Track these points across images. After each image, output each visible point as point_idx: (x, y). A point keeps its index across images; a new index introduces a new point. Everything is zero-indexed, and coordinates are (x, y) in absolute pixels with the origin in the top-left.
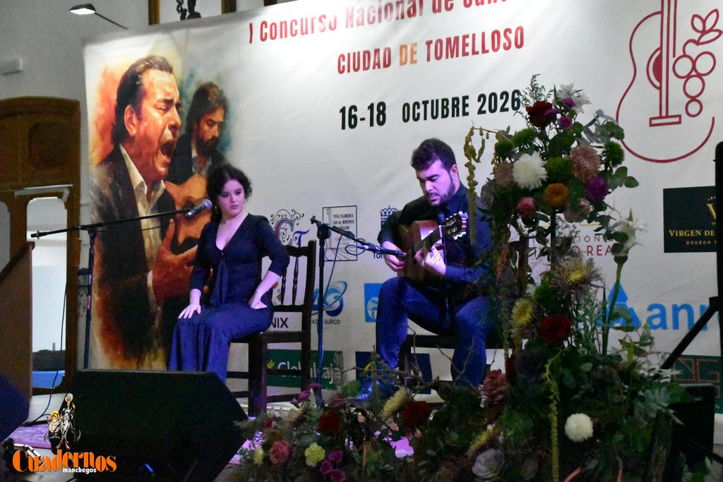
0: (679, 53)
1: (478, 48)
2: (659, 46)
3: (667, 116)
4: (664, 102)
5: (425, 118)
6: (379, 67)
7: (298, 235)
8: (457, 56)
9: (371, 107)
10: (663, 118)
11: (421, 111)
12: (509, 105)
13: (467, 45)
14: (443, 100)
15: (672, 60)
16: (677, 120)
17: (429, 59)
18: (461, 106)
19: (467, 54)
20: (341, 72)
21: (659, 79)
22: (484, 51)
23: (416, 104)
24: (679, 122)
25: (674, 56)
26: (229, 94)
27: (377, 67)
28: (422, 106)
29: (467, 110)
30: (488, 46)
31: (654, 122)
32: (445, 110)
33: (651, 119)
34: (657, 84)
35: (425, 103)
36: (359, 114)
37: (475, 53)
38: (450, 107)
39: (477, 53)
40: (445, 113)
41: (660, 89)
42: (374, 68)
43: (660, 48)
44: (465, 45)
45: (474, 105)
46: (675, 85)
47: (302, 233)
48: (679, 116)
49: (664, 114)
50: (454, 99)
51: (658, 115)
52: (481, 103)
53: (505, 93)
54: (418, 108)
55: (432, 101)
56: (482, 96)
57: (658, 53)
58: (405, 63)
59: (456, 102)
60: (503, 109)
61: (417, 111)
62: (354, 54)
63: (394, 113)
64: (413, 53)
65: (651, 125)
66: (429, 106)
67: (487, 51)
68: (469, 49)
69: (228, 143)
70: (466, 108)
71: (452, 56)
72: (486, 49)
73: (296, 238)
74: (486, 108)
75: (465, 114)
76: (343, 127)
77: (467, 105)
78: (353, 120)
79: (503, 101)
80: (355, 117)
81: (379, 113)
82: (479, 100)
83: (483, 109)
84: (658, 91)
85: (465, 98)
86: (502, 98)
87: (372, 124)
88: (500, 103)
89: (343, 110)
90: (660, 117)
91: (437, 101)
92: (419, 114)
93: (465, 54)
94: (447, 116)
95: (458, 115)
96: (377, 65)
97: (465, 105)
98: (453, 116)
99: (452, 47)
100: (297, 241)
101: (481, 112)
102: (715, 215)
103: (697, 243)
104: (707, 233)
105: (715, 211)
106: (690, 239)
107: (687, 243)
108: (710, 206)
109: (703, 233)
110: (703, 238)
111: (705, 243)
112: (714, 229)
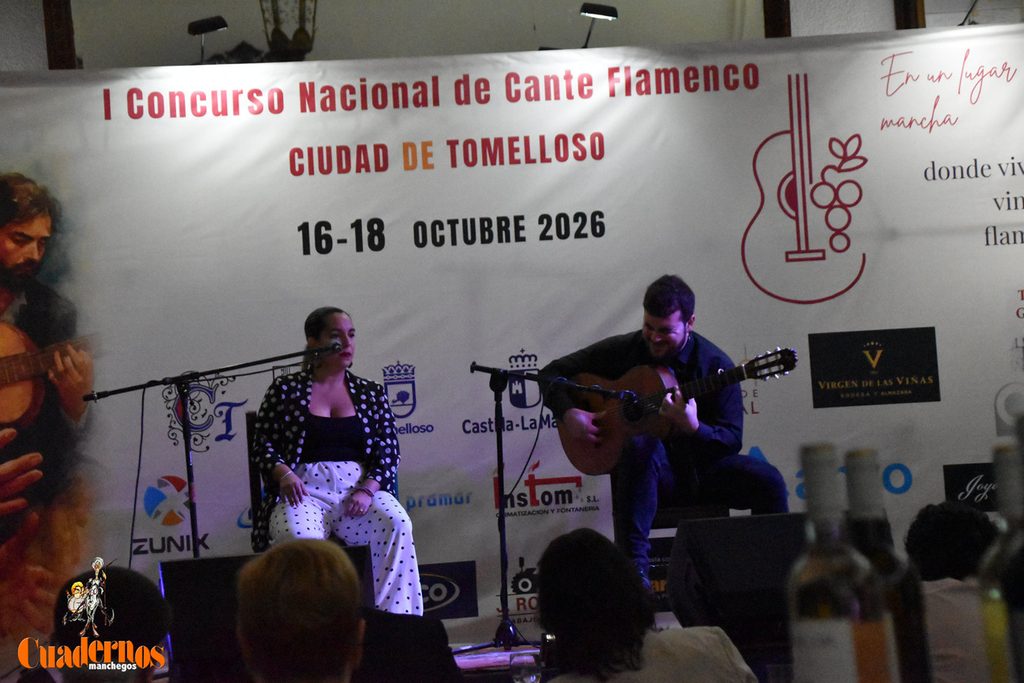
0: (817, 179)
1: (535, 153)
2: (791, 170)
3: (808, 251)
4: (802, 234)
5: (454, 242)
6: (368, 170)
7: (225, 409)
8: (502, 163)
9: (357, 225)
10: (802, 252)
11: (447, 231)
12: (587, 229)
13: (517, 150)
14: (482, 220)
15: (809, 188)
16: (820, 255)
17: (454, 164)
18: (512, 229)
19: (518, 162)
20: (297, 172)
21: (795, 208)
22: (544, 159)
23: (438, 224)
24: (823, 258)
25: (811, 182)
26: (62, 194)
27: (363, 170)
28: (447, 228)
29: (522, 234)
30: (550, 153)
31: (791, 256)
32: (487, 233)
33: (787, 253)
34: (793, 213)
35: (453, 223)
36: (335, 234)
37: (529, 160)
38: (494, 229)
39: (534, 161)
40: (487, 237)
41: (796, 219)
42: (358, 170)
43: (793, 172)
44: (513, 150)
45: (532, 229)
46: (815, 216)
47: (232, 405)
48: (823, 251)
49: (803, 248)
50: (500, 220)
51: (796, 249)
52: (543, 227)
53: (580, 216)
54: (442, 228)
55: (465, 221)
56: (544, 218)
57: (791, 177)
58: (414, 167)
59: (503, 224)
60: (579, 235)
61: (439, 233)
62: (320, 150)
63: (399, 235)
64: (426, 155)
65: (788, 260)
66: (459, 228)
67: (549, 161)
68: (520, 155)
69: (64, 270)
70: (521, 232)
71: (493, 163)
72: (547, 157)
73: (221, 413)
74: (552, 231)
75: (519, 239)
76: (306, 251)
77: (523, 228)
78: (324, 242)
79: (578, 225)
80: (329, 239)
81: (372, 234)
82: (541, 222)
83: (548, 234)
84: (794, 222)
85: (518, 219)
86: (576, 220)
87: (359, 248)
88: (574, 227)
89: (304, 228)
90: (799, 251)
91: (473, 221)
92: (442, 238)
93: (514, 161)
94: (490, 240)
95: (508, 240)
96: (363, 166)
97: (518, 228)
98: (500, 241)
99: (493, 151)
100: (224, 417)
101: (544, 237)
102: (874, 363)
103: (853, 395)
104: (865, 384)
105: (874, 358)
106: (845, 391)
107: (842, 396)
108: (867, 353)
109: (860, 384)
110: (860, 389)
111: (863, 395)
112: (874, 379)
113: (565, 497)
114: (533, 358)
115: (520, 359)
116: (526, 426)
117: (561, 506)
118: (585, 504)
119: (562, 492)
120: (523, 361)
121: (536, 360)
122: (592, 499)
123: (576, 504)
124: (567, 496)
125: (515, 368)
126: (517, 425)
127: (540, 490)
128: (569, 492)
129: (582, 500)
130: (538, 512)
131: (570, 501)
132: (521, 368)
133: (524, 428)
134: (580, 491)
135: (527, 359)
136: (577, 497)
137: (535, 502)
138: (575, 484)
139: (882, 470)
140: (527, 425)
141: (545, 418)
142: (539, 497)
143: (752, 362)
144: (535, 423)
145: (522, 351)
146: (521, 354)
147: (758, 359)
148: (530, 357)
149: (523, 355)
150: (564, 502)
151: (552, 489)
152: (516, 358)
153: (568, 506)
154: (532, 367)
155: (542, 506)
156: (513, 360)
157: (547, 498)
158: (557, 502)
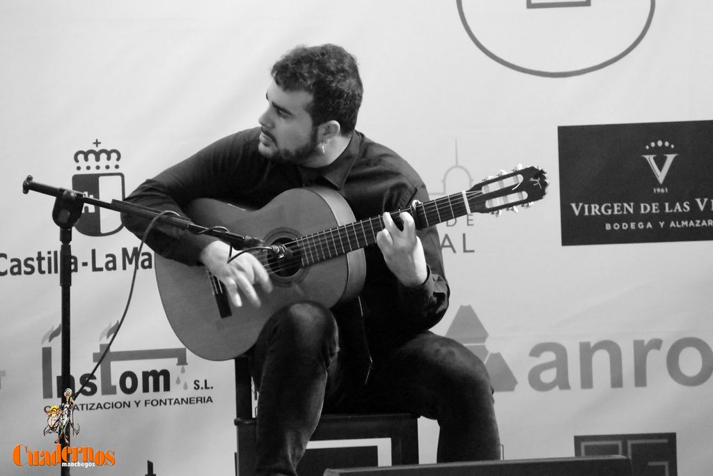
24: (587, 4)
31: (536, 1)
65: (530, 6)
102: (661, 176)
103: (625, 226)
104: (644, 208)
105: (660, 169)
106: (612, 219)
107: (608, 227)
108: (650, 159)
109: (637, 208)
110: (636, 217)
111: (641, 226)
112: (660, 199)
113: (160, 379)
114: (114, 156)
115: (92, 157)
116: (98, 266)
117: (151, 395)
118: (191, 393)
119: (155, 374)
120: (98, 159)
121: (118, 159)
122: (202, 384)
123: (176, 392)
124: (161, 378)
125: (84, 171)
126: (85, 264)
127: (117, 369)
128: (166, 373)
129: (186, 387)
130: (114, 405)
131: (167, 388)
132: (93, 171)
133: (95, 269)
134: (183, 371)
135: (103, 156)
136: (178, 381)
137: (109, 390)
138: (175, 360)
139: (666, 348)
140: (101, 263)
141: (130, 253)
142: (115, 381)
143: (478, 187)
144: (114, 261)
145: (97, 143)
146: (94, 148)
147: (487, 182)
148: (109, 154)
149: (97, 150)
150: (156, 389)
151: (139, 367)
152: (86, 155)
153: (162, 395)
154: (112, 170)
155: (120, 396)
156: (81, 157)
157: (129, 383)
158: (146, 389)
